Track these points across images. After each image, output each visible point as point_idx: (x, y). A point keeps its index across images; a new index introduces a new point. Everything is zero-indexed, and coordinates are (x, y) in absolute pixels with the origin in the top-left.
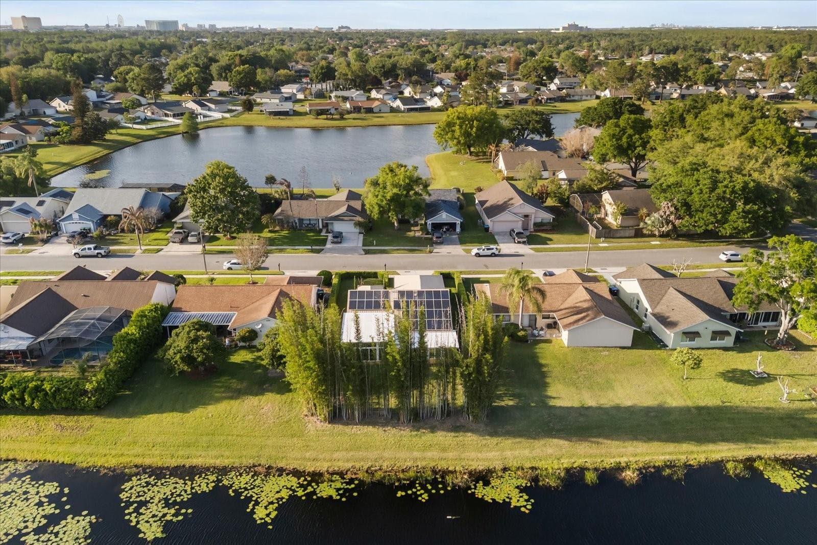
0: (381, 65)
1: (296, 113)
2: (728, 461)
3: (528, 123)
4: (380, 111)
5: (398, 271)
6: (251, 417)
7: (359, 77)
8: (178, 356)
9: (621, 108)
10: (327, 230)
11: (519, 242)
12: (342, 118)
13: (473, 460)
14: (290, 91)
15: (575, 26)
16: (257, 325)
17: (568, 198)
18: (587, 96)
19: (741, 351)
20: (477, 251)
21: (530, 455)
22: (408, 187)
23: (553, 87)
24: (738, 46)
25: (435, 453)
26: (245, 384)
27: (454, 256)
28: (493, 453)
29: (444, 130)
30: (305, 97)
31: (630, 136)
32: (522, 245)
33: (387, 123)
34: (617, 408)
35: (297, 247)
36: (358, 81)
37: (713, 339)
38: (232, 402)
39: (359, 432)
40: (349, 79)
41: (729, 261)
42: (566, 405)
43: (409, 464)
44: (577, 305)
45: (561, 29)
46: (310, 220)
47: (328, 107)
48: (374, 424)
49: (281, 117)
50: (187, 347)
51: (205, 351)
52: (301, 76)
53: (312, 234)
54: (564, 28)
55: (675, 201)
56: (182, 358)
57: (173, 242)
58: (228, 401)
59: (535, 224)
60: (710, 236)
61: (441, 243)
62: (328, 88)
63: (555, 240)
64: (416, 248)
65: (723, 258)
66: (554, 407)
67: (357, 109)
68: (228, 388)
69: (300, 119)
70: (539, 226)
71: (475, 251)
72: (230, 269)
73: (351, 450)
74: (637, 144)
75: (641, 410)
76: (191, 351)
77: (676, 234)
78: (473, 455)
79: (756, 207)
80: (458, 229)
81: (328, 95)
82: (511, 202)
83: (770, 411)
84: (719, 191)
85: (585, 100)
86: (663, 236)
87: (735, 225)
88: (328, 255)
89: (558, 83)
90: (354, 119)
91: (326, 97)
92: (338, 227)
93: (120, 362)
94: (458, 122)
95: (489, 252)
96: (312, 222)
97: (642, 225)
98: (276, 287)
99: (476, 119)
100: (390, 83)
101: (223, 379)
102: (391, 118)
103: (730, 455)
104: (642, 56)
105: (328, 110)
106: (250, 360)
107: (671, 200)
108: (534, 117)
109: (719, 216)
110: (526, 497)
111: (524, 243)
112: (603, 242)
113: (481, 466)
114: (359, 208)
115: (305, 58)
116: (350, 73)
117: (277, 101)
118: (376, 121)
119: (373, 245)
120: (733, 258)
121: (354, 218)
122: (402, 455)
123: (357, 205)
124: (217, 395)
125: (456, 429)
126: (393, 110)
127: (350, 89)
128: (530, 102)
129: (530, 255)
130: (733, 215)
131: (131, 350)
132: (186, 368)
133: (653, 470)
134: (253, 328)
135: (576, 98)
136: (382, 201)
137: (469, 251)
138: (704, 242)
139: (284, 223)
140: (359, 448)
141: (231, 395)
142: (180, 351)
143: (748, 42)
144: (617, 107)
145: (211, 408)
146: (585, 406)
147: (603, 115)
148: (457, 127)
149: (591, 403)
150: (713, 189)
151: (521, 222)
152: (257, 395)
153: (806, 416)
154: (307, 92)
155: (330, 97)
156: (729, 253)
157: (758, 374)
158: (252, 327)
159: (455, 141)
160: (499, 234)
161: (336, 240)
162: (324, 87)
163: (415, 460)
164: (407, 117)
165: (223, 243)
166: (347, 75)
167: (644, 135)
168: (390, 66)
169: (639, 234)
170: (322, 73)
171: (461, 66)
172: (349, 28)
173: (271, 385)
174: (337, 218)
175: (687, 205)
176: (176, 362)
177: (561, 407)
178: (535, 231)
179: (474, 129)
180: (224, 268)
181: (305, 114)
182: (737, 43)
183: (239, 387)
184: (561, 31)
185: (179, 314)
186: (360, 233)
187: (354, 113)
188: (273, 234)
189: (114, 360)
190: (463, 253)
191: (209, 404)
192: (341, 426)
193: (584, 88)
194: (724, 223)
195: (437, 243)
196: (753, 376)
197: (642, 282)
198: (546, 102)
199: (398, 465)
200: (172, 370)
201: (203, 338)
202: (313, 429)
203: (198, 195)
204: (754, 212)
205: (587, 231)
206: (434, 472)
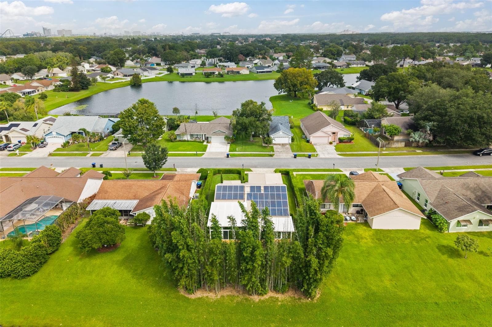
3: (330, 79)
5: (252, 169)
10: (208, 141)
14: (195, 63)
18: (361, 65)
23: (341, 60)
27: (288, 158)
35: (187, 152)
47: (214, 71)
59: (339, 138)
64: (263, 153)
70: (342, 140)
80: (290, 141)
89: (344, 58)
96: (198, 136)
100: (250, 59)
112: (385, 150)
119: (236, 151)
121: (224, 134)
126: (251, 73)
127: (228, 62)
135: (355, 66)
139: (181, 137)
144: (382, 69)
155: (216, 66)
160: (316, 144)
174: (214, 134)
178: (340, 143)
186: (228, 143)
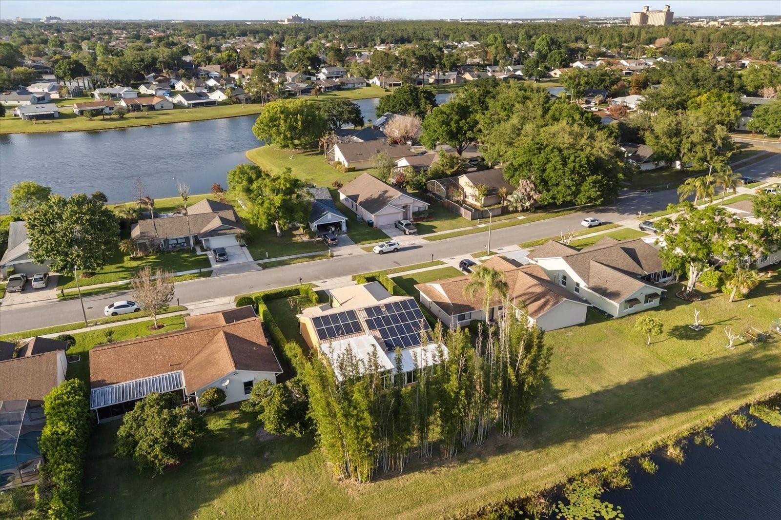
0: (139, 59)
1: (62, 116)
2: (730, 415)
3: (341, 114)
4: (162, 108)
5: (314, 283)
6: (275, 500)
7: (120, 72)
8: (157, 449)
9: (417, 94)
10: (204, 248)
11: (410, 234)
12: (122, 118)
13: (536, 480)
14: (40, 90)
15: (298, 19)
16: (224, 380)
17: (425, 184)
18: (359, 84)
19: (668, 309)
20: (380, 249)
21: (582, 457)
22: (289, 192)
23: (322, 76)
24: (448, 36)
25: (498, 484)
26: (239, 459)
27: (357, 257)
28: (550, 466)
29: (267, 125)
30: (61, 96)
31: (457, 122)
32: (413, 237)
33: (176, 120)
34: (619, 387)
35: (179, 274)
36: (120, 76)
37: (646, 302)
38: (240, 487)
39: (408, 483)
40: (109, 75)
41: (591, 226)
42: (578, 396)
43: (480, 504)
44: (530, 290)
45: (286, 20)
46: (177, 239)
47: (101, 107)
48: (419, 468)
49: (46, 121)
50: (166, 434)
51: (191, 432)
52: (41, 73)
53: (186, 255)
54: (289, 20)
55: (533, 178)
56: (164, 450)
57: (12, 292)
58: (234, 488)
59: (414, 213)
60: (568, 206)
61: (336, 245)
62: (87, 85)
63: (439, 227)
64: (314, 254)
65: (586, 224)
66: (569, 400)
67: (136, 108)
68: (223, 472)
69: (71, 122)
70: (418, 215)
71: (377, 249)
72: (115, 314)
73: (413, 507)
74: (465, 128)
75: (639, 384)
76: (171, 438)
77: (538, 208)
78: (533, 474)
79: (600, 177)
80: (344, 228)
81: (89, 93)
82: (387, 195)
83: (728, 360)
84: (570, 165)
85: (358, 88)
86: (525, 210)
87: (588, 194)
88: (222, 276)
89: (326, 72)
90: (137, 118)
91: (86, 95)
92: (216, 243)
93: (70, 477)
94: (282, 116)
95: (392, 248)
96: (179, 241)
97: (506, 203)
98: (216, 330)
99: (298, 112)
100: (155, 77)
101: (208, 459)
102: (177, 114)
103: (728, 409)
104: (375, 45)
105: (103, 110)
106: (226, 427)
107: (529, 178)
108: (345, 107)
109: (574, 188)
110: (611, 506)
111: (414, 233)
112: (480, 223)
113: (548, 484)
114: (233, 218)
115: (32, 52)
116: (109, 69)
117: (29, 103)
118: (163, 119)
119: (265, 258)
120: (593, 224)
121: (233, 231)
122: (467, 495)
123: (229, 215)
124: (213, 483)
125: (502, 450)
126: (177, 106)
127: (113, 85)
128: (313, 92)
129: (427, 245)
130: (586, 186)
131: (75, 456)
132: (172, 462)
133: (685, 442)
134: (219, 387)
135: (350, 86)
136: (270, 209)
137: (370, 250)
138: (558, 212)
139: (148, 246)
140: (419, 504)
141: (232, 478)
142: (156, 441)
143: (455, 33)
144: (414, 94)
145: (217, 503)
146: (594, 392)
147: (404, 102)
148: (282, 122)
149: (596, 388)
150: (565, 164)
151: (402, 214)
152: (264, 470)
153: (753, 357)
154: (64, 91)
155: (93, 96)
156: (589, 219)
157: (697, 327)
158: (217, 385)
159: (282, 136)
160: (385, 226)
161: (222, 258)
162: (81, 84)
163: (484, 498)
164: (195, 112)
165: (80, 284)
166: (106, 70)
167: (468, 120)
168: (150, 60)
169: (505, 211)
170: (70, 69)
171: (223, 58)
172: (59, 19)
173: (272, 453)
174: (214, 233)
175: (544, 182)
176: (156, 457)
177: (576, 399)
178: (415, 220)
179: (300, 123)
180: (106, 314)
181: (73, 116)
182: (447, 33)
183: (235, 466)
184: (286, 23)
185: (105, 389)
186: (242, 246)
187: (133, 111)
188: (140, 262)
189: (62, 476)
190: (364, 252)
191: (213, 499)
192: (385, 482)
193: (349, 76)
194: (578, 194)
195: (332, 245)
196: (694, 330)
197: (567, 258)
198: (325, 91)
199: (470, 509)
200: (149, 467)
201: (182, 417)
202: (355, 494)
203: (47, 230)
204: (600, 182)
205: (459, 215)
206: (511, 506)
